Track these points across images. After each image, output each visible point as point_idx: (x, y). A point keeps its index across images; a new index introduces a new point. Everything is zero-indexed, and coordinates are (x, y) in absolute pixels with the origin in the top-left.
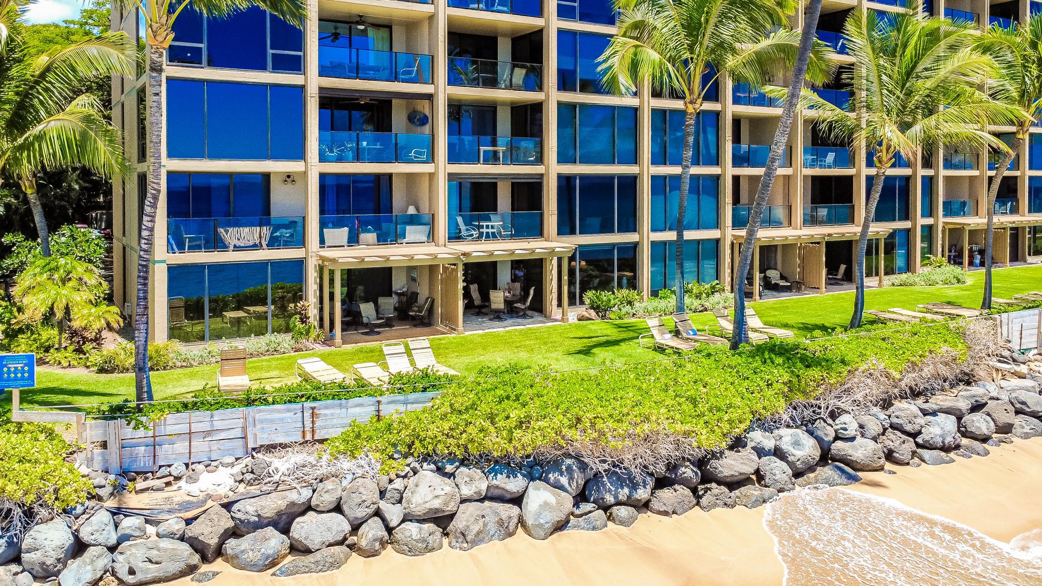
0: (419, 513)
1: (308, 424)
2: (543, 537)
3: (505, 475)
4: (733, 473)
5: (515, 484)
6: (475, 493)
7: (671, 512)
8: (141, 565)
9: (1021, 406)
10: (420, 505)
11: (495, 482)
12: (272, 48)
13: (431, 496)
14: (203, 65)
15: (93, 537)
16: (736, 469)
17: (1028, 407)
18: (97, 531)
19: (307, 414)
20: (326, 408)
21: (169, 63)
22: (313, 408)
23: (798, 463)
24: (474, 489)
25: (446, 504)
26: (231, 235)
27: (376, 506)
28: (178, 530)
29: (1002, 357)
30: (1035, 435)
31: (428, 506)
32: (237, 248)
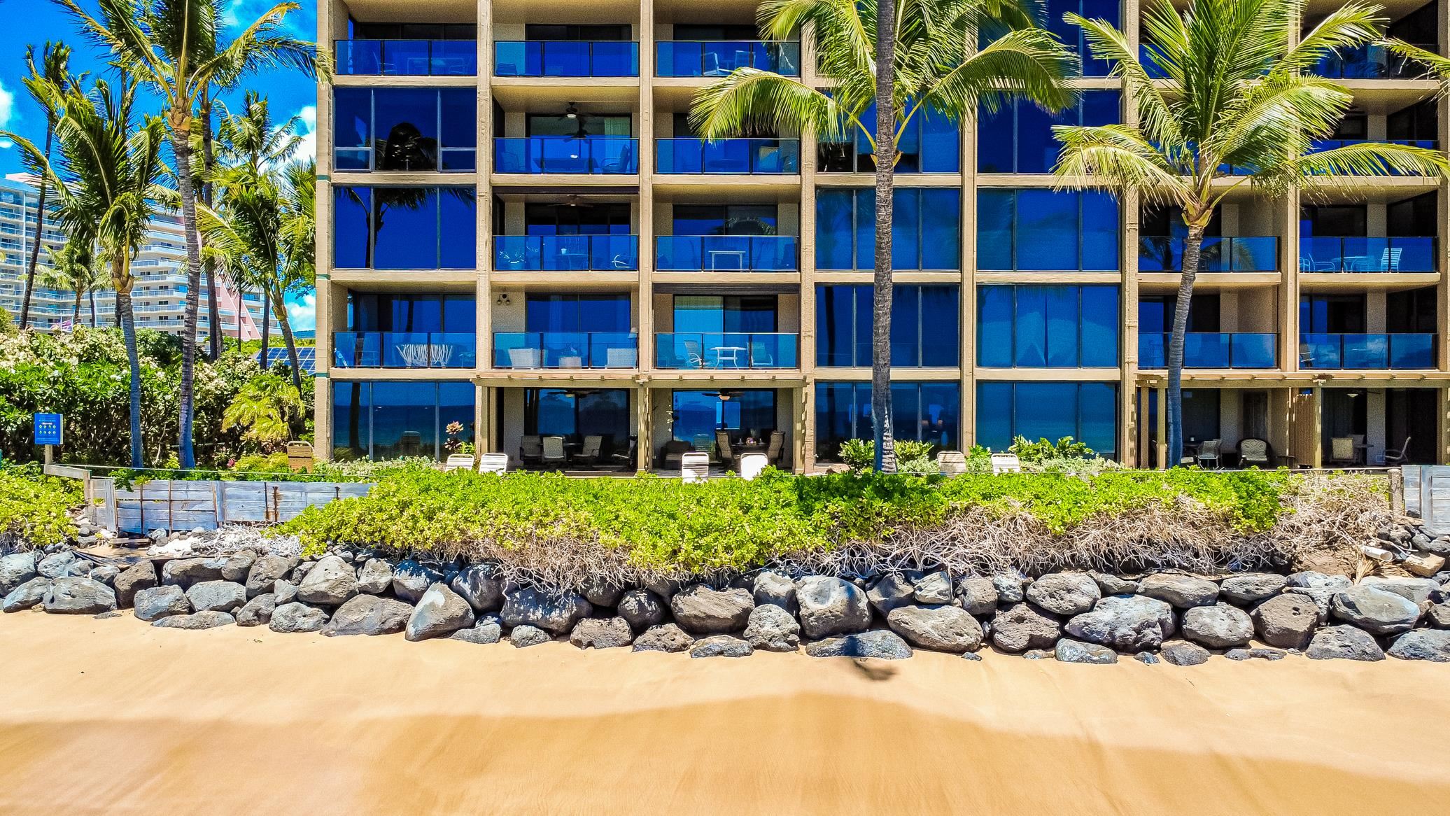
0: (305, 594)
1: (271, 505)
2: (411, 638)
3: (408, 573)
4: (696, 613)
5: (412, 583)
6: (370, 584)
7: (585, 643)
8: (61, 595)
9: (1346, 609)
10: (308, 586)
11: (397, 577)
12: (443, 146)
13: (323, 579)
14: (370, 170)
15: (45, 570)
16: (702, 609)
17: (1358, 612)
18: (51, 565)
19: (270, 493)
20: (288, 489)
21: (336, 170)
22: (276, 488)
23: (811, 619)
24: (370, 580)
25: (332, 588)
26: (409, 352)
27: (271, 581)
28: (106, 575)
29: (1388, 538)
30: (1344, 656)
31: (315, 588)
32: (414, 366)
